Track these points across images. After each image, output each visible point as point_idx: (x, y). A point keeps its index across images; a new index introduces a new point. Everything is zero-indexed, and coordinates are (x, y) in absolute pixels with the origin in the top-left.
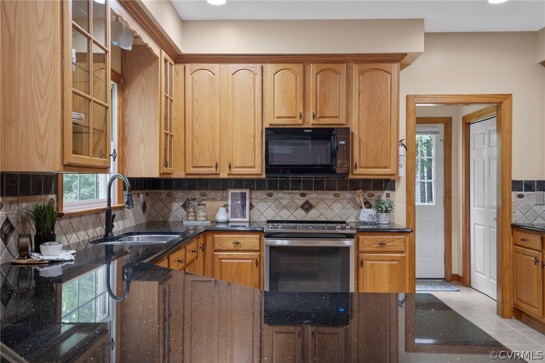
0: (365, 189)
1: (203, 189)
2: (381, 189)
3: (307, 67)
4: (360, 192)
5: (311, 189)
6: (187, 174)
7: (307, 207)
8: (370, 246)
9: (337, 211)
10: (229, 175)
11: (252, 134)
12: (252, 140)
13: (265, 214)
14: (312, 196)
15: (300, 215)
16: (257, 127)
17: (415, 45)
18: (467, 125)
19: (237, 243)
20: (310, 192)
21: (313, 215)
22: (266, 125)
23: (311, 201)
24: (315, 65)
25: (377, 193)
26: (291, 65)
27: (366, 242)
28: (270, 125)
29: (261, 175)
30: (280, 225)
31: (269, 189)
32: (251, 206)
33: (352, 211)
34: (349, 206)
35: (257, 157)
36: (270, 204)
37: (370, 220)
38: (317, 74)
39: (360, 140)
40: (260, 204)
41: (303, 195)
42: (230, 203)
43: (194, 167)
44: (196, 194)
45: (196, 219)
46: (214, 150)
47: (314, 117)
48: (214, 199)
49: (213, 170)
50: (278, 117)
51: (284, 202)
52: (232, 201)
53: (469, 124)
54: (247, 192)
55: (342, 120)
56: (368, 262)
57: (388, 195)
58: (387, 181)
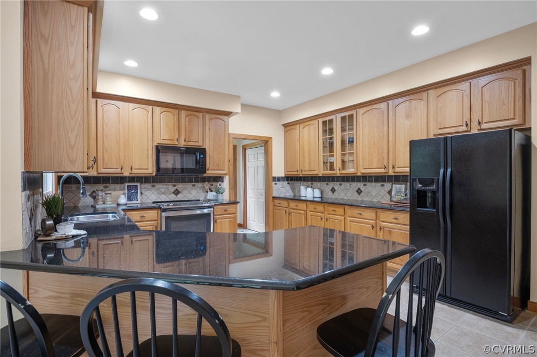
0: (209, 181)
1: (106, 183)
2: (217, 181)
3: (180, 112)
4: (206, 183)
5: (179, 182)
6: (99, 173)
7: (177, 192)
8: (220, 211)
9: (194, 194)
10: (130, 174)
11: (147, 148)
12: (146, 152)
13: (150, 198)
14: (180, 186)
15: (173, 197)
16: (149, 144)
17: (237, 108)
18: (245, 149)
19: (142, 217)
20: (178, 184)
21: (180, 197)
22: (155, 144)
23: (179, 189)
24: (185, 111)
25: (215, 184)
26: (172, 109)
27: (217, 210)
28: (158, 144)
29: (152, 174)
30: (172, 204)
31: (153, 183)
32: (141, 193)
33: (202, 194)
34: (200, 191)
35: (149, 163)
36: (153, 192)
37: (214, 198)
38: (186, 117)
39: (210, 155)
40: (147, 192)
41: (174, 186)
42: (126, 191)
43: (104, 168)
44: (101, 187)
45: (104, 203)
46: (119, 157)
47: (185, 141)
48: (114, 190)
49: (119, 171)
50: (163, 139)
51: (163, 190)
52: (128, 191)
53: (246, 149)
54: (139, 184)
55: (200, 144)
56: (219, 220)
57: (220, 185)
58: (220, 177)
